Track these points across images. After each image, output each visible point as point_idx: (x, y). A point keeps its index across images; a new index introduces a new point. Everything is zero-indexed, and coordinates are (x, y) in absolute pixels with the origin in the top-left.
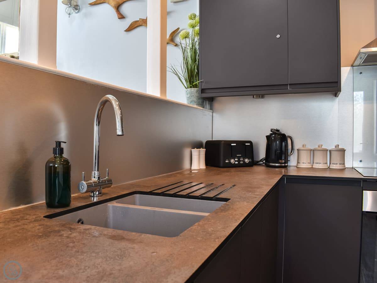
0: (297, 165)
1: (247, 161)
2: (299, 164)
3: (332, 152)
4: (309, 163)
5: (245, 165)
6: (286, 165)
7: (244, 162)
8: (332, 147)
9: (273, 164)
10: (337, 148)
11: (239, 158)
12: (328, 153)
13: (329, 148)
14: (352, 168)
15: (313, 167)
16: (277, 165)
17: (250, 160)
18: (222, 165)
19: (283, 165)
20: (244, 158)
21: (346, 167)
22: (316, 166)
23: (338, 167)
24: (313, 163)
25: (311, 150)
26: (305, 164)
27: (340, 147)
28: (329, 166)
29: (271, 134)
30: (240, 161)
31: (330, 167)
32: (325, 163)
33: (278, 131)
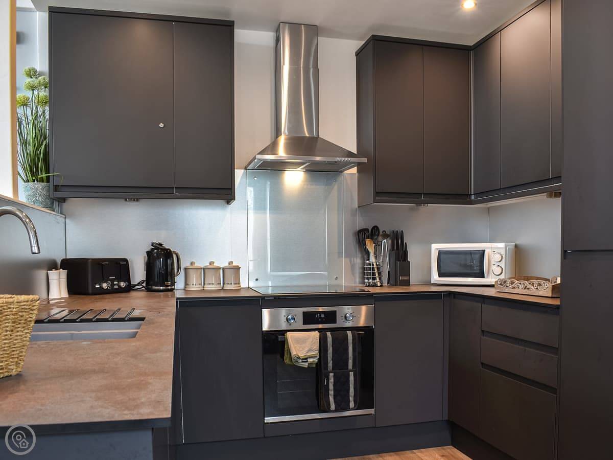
0: (185, 288)
1: (123, 284)
2: (187, 286)
3: (226, 270)
4: (200, 284)
5: (121, 291)
6: (173, 287)
7: (119, 286)
8: (224, 264)
9: (157, 288)
10: (231, 266)
11: (112, 281)
12: (221, 270)
13: (222, 266)
14: (248, 288)
15: (205, 289)
16: (161, 288)
17: (127, 283)
18: (90, 291)
19: (169, 288)
20: (119, 281)
21: (242, 287)
22: (207, 287)
23: (233, 287)
24: (204, 284)
25: (201, 268)
26: (195, 286)
27: (235, 264)
28: (223, 286)
29: (153, 250)
30: (114, 285)
31: (224, 288)
32: (219, 284)
33: (160, 245)
